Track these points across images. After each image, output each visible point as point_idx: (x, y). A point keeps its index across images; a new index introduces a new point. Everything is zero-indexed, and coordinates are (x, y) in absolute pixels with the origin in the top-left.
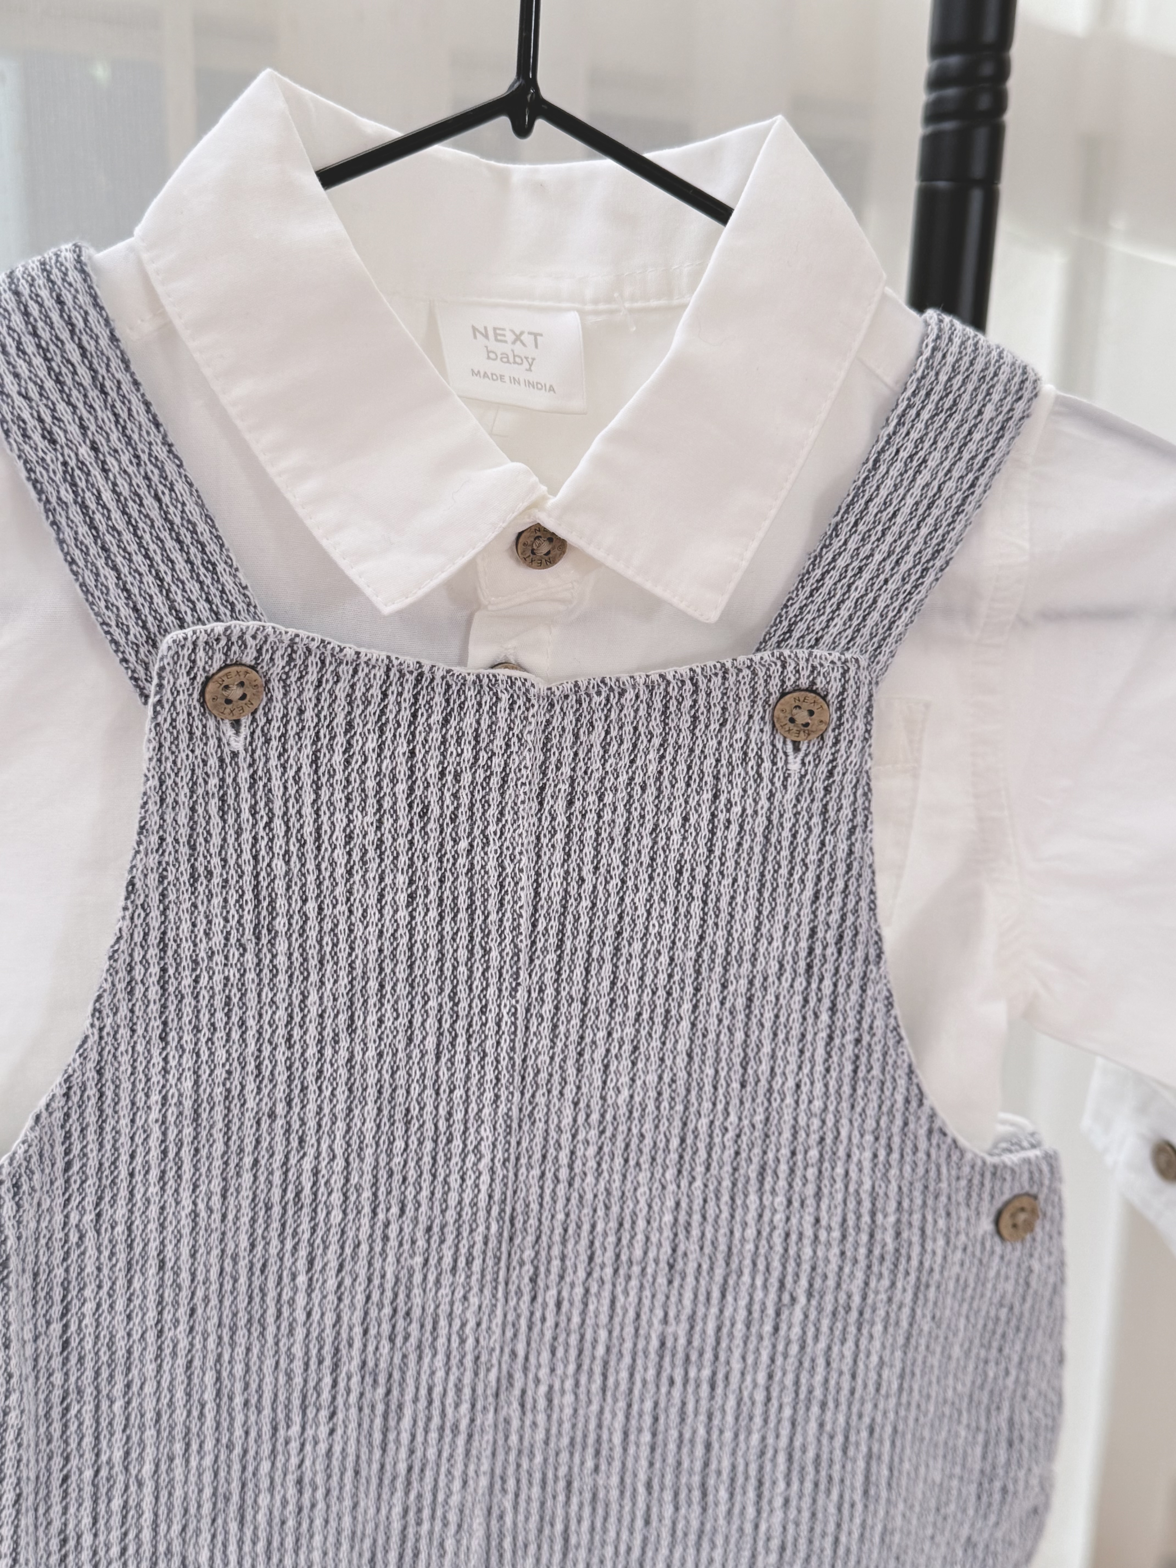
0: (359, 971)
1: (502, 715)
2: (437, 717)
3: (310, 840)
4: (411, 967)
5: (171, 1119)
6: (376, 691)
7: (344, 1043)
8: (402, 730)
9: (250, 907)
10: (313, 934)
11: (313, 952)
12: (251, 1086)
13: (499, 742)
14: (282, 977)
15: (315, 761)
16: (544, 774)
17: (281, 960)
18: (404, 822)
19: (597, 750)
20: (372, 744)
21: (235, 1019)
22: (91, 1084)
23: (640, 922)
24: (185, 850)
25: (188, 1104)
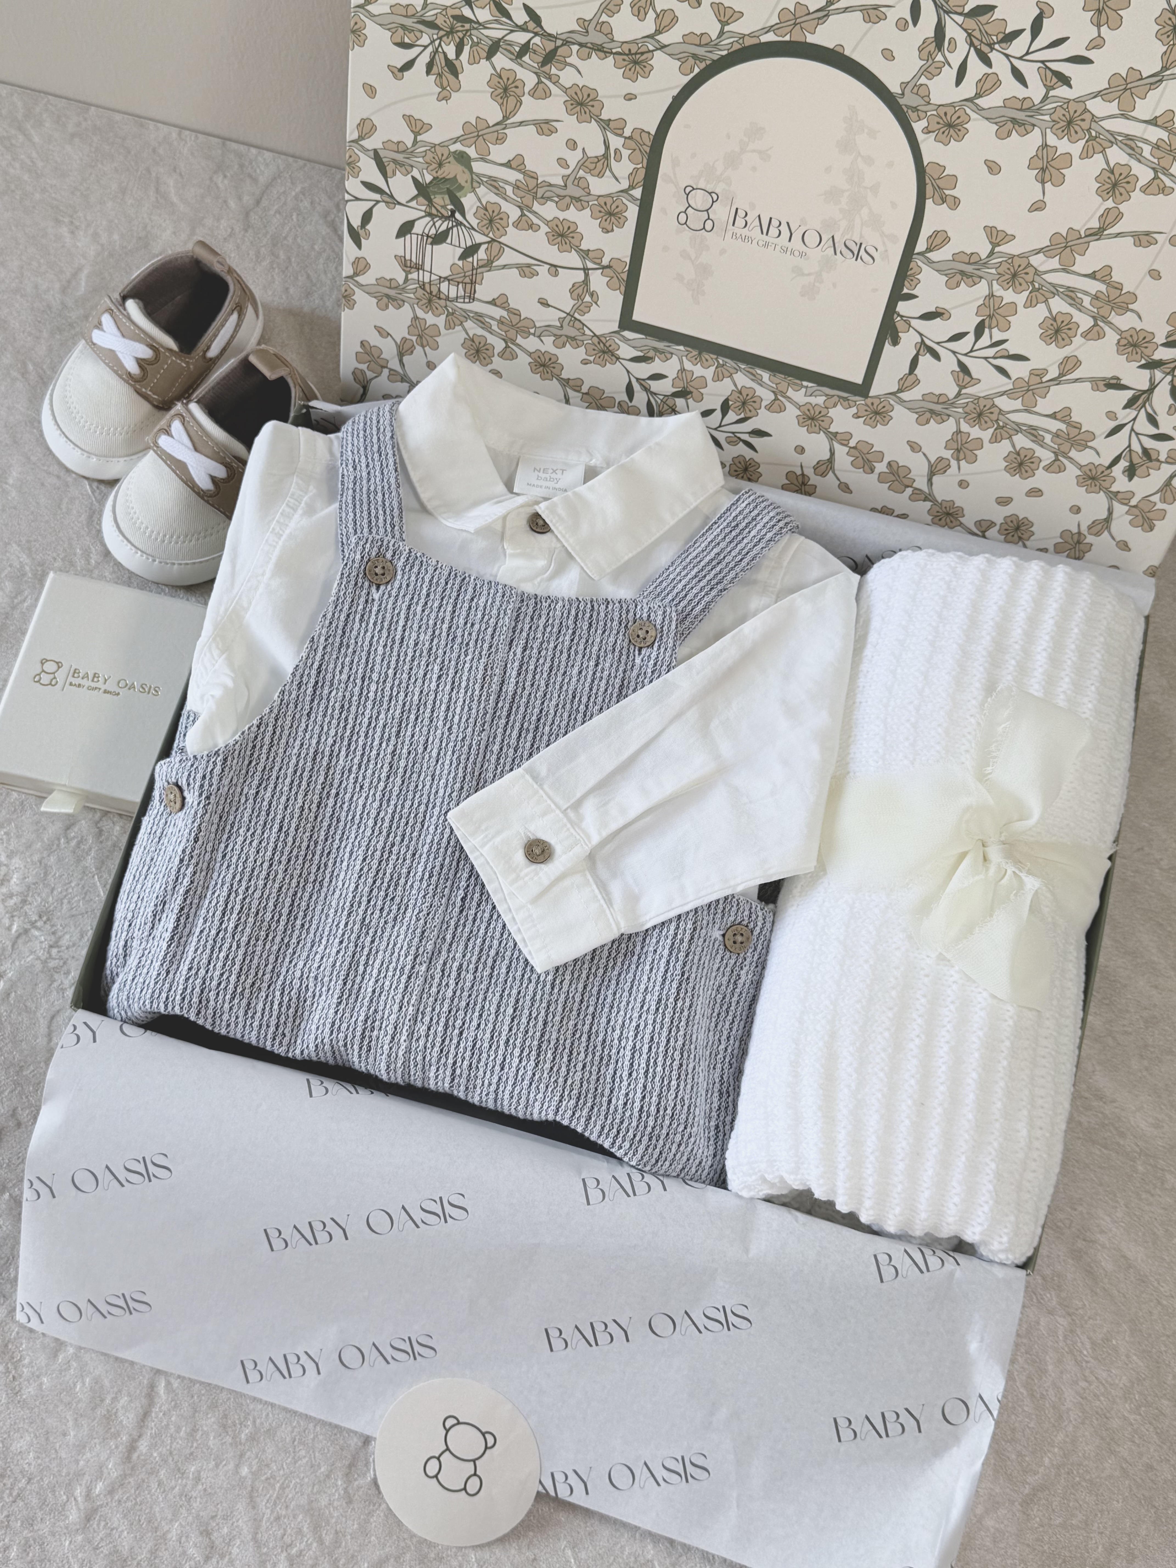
0: (407, 708)
1: (498, 599)
2: (468, 597)
3: (397, 642)
4: (432, 712)
5: (303, 756)
6: (443, 581)
7: (392, 742)
8: (451, 601)
9: (362, 666)
10: (389, 685)
11: (387, 693)
12: (343, 753)
13: (495, 611)
14: (370, 703)
15: (409, 608)
16: (514, 632)
17: (372, 695)
18: (443, 642)
19: (541, 627)
20: (436, 604)
21: (343, 716)
22: (271, 725)
23: (550, 717)
24: (340, 632)
25: (312, 751)
